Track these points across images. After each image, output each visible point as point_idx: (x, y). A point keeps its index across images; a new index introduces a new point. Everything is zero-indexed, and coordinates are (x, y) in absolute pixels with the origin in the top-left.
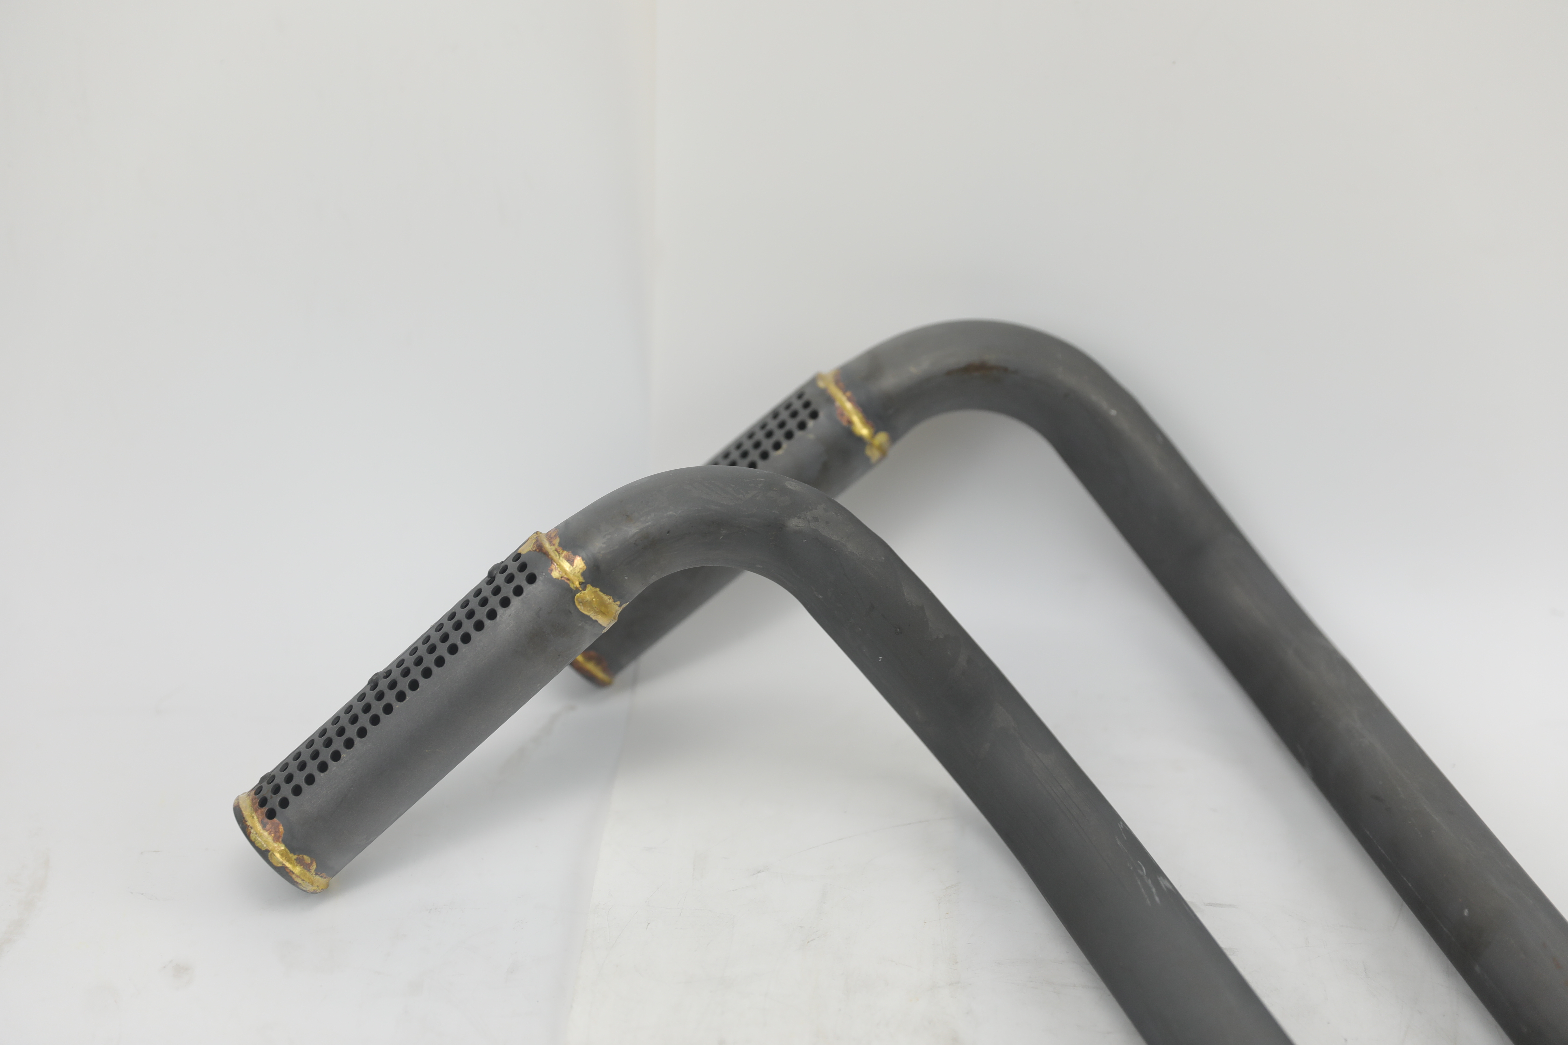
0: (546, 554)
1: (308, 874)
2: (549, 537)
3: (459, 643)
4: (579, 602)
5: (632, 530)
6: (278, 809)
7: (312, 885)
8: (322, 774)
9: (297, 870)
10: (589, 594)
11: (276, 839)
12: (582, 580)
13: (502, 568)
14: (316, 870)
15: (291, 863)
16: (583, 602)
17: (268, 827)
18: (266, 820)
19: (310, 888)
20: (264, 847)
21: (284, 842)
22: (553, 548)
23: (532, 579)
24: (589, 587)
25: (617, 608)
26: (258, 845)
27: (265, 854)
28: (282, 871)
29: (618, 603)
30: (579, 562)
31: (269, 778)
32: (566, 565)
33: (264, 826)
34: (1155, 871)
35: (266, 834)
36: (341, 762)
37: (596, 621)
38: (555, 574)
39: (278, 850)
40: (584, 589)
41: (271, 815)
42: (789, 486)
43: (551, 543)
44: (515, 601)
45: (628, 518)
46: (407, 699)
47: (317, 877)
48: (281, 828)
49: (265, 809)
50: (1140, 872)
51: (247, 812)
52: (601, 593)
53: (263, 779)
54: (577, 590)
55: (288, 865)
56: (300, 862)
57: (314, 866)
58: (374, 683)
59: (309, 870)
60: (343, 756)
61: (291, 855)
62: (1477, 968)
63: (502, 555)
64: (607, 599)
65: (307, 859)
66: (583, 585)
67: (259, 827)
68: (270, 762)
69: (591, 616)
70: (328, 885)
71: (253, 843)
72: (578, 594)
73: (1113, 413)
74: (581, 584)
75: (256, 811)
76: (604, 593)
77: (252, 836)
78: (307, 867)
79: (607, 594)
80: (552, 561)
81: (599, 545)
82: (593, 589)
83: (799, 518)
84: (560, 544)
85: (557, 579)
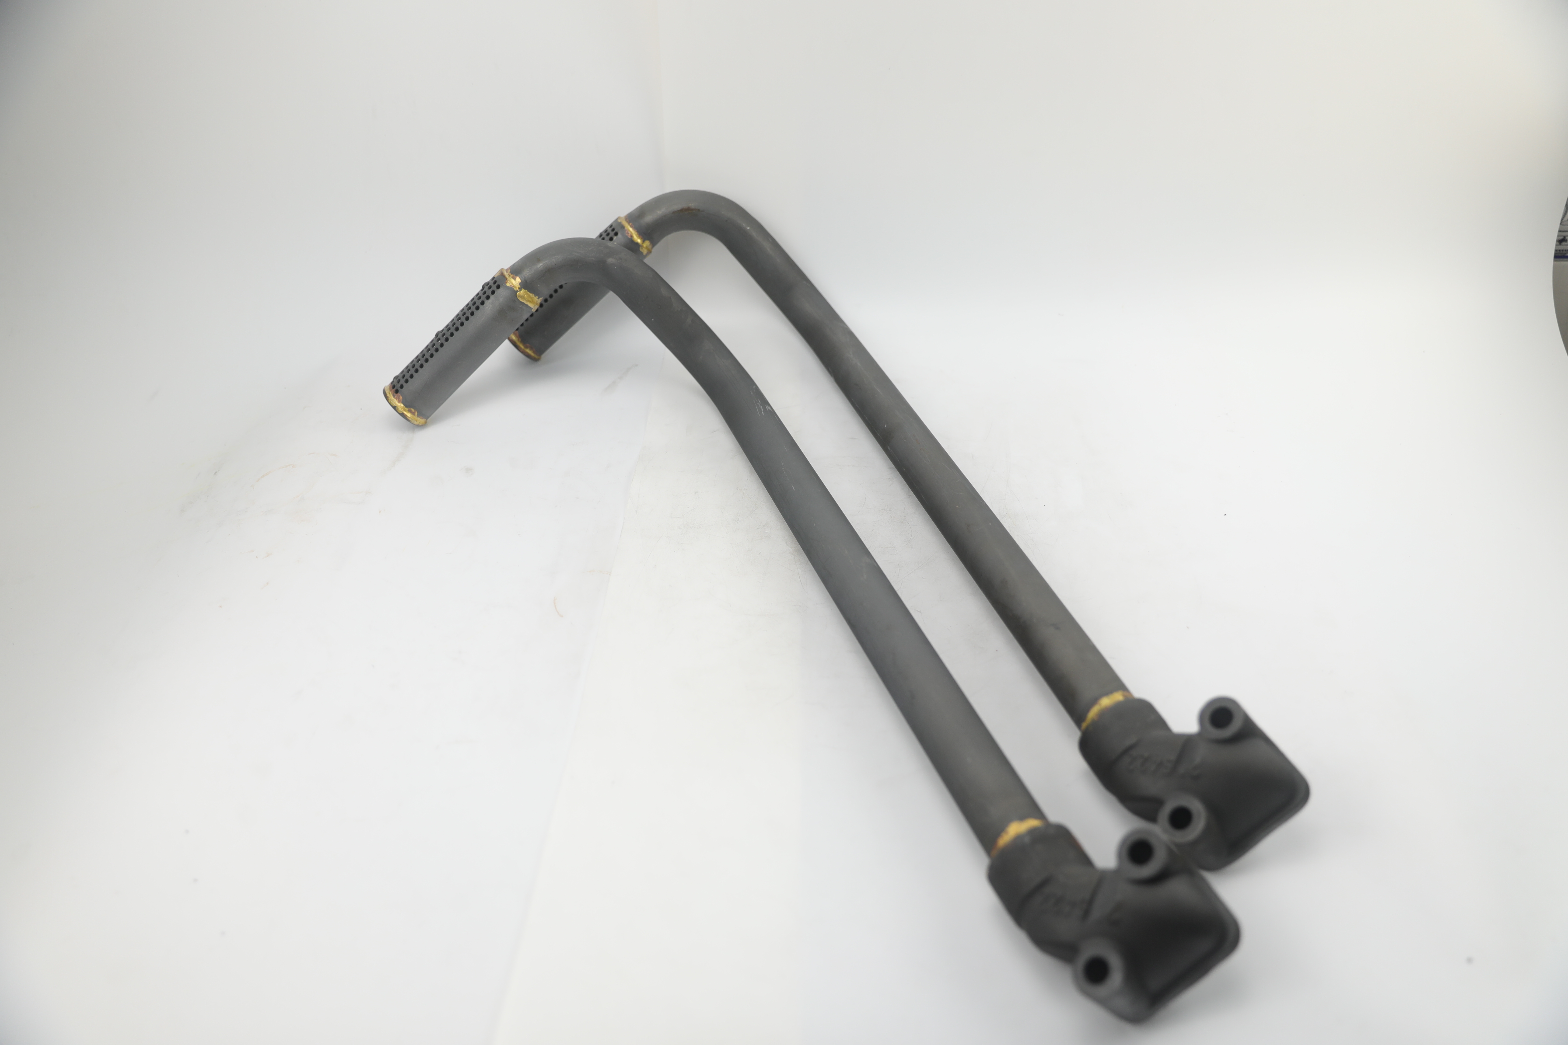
0: (504, 276)
1: (414, 417)
2: (507, 270)
3: (470, 316)
4: (519, 296)
5: (540, 265)
6: (399, 389)
7: (417, 421)
8: (416, 374)
9: (409, 415)
10: (522, 292)
11: (399, 402)
12: (519, 286)
13: (487, 284)
14: (417, 415)
15: (406, 412)
16: (522, 297)
17: (395, 397)
18: (395, 394)
19: (416, 423)
20: (394, 405)
21: (403, 403)
22: (508, 274)
23: (498, 287)
24: (523, 290)
25: (537, 300)
26: (392, 404)
27: (395, 408)
28: (403, 415)
29: (537, 297)
30: (518, 280)
31: (396, 378)
32: (513, 281)
33: (394, 397)
34: (765, 402)
35: (395, 400)
36: (424, 368)
37: (527, 305)
38: (508, 285)
39: (400, 405)
40: (521, 290)
41: (397, 392)
42: (609, 245)
43: (507, 272)
44: (492, 297)
45: (539, 260)
46: (449, 340)
47: (419, 418)
48: (401, 397)
49: (394, 390)
50: (758, 404)
51: (387, 392)
52: (528, 293)
53: (394, 378)
54: (517, 291)
55: (405, 412)
56: (410, 411)
57: (416, 413)
58: (437, 335)
59: (414, 415)
60: (424, 366)
61: (406, 408)
62: (889, 448)
63: (488, 278)
64: (532, 295)
65: (413, 410)
66: (520, 289)
67: (392, 398)
68: (397, 371)
69: (525, 303)
70: (426, 422)
71: (390, 404)
72: (518, 293)
73: (748, 228)
74: (519, 288)
75: (391, 390)
76: (530, 292)
77: (389, 401)
78: (413, 413)
79: (531, 293)
80: (506, 279)
81: (527, 273)
82: (525, 291)
83: (613, 258)
84: (510, 272)
85: (508, 287)
